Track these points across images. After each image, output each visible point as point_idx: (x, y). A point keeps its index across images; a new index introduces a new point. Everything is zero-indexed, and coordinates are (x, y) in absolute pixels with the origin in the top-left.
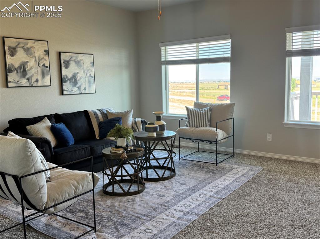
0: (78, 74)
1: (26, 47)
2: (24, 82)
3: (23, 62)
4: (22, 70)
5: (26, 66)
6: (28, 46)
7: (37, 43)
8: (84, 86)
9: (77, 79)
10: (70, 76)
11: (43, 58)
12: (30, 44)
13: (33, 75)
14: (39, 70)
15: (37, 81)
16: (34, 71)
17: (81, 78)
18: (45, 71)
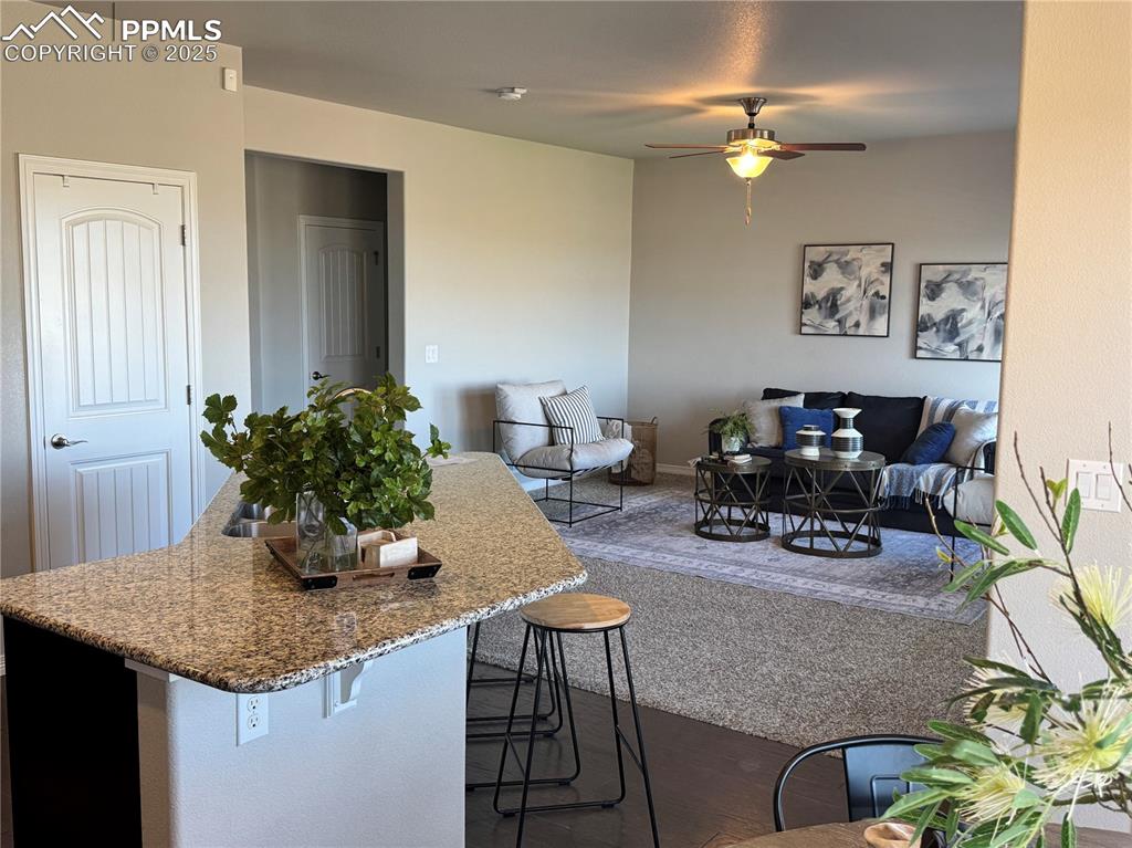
0: (965, 314)
1: (843, 260)
2: (831, 325)
3: (833, 289)
4: (829, 304)
5: (838, 297)
6: (848, 258)
7: (866, 250)
8: (979, 342)
9: (959, 325)
10: (939, 316)
11: (877, 279)
12: (853, 253)
13: (850, 314)
14: (866, 303)
15: (857, 325)
16: (854, 304)
17: (970, 323)
18: (878, 306)
